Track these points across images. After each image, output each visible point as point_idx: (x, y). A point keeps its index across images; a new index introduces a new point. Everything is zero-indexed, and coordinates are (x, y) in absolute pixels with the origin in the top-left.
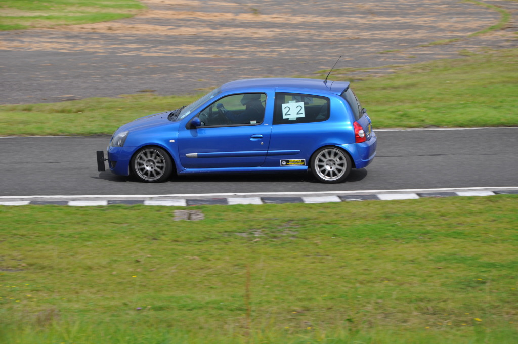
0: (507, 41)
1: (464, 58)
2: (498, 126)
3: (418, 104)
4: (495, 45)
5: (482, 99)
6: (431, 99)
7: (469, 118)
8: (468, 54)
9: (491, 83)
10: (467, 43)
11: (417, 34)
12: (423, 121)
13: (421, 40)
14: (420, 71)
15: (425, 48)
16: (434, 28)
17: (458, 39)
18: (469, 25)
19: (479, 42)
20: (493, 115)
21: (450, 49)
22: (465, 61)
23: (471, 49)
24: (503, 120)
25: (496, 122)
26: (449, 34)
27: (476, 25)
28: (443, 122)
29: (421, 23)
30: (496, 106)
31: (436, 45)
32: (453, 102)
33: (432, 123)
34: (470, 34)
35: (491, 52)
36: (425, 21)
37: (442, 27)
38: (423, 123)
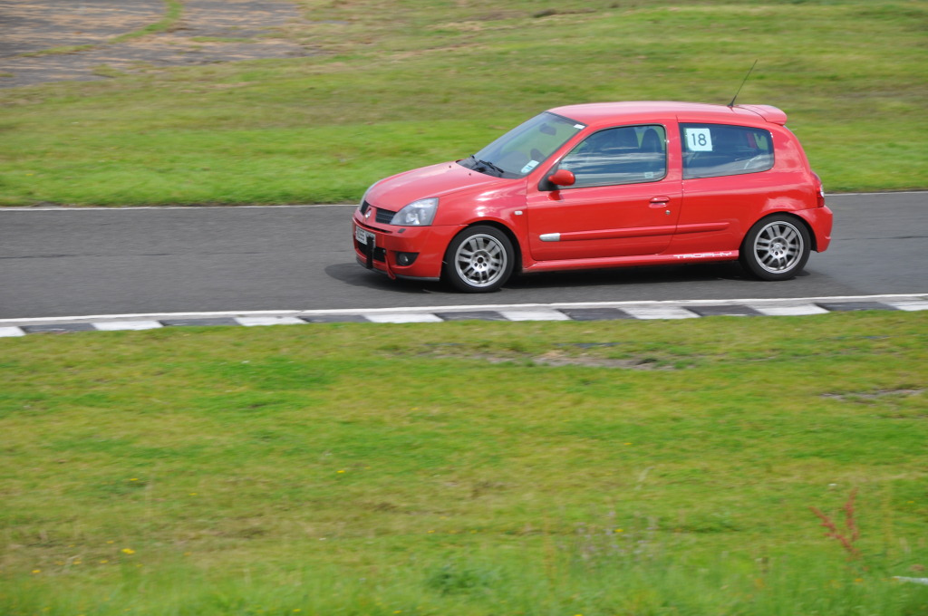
0: (179, 52)
1: (103, 80)
2: (167, 205)
3: (21, 162)
4: (158, 58)
5: (138, 155)
6: (44, 153)
7: (116, 189)
8: (110, 73)
9: (153, 127)
10: (108, 54)
11: (13, 33)
12: (30, 193)
13: (23, 46)
14: (21, 101)
15: (31, 61)
16: (46, 23)
17: (91, 45)
18: (109, 21)
19: (130, 53)
20: (159, 185)
21: (77, 64)
22: (104, 86)
23: (115, 65)
24: (175, 195)
25: (163, 197)
26: (73, 36)
27: (122, 21)
28: (68, 195)
29: (22, 14)
30: (162, 168)
31: (50, 56)
32: (85, 161)
33: (48, 198)
34: (111, 37)
35: (150, 72)
36: (29, 10)
37: (60, 23)
38: (29, 197)
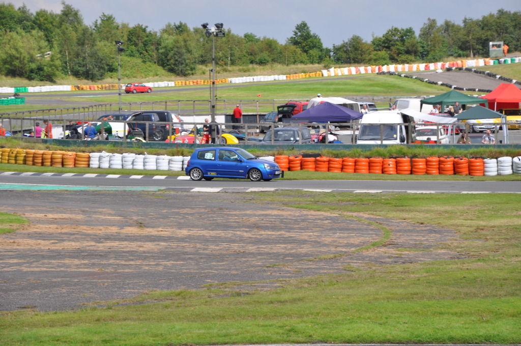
0: (389, 257)
1: (348, 273)
2: (385, 343)
3: (305, 319)
4: (378, 261)
5: (368, 315)
6: (318, 314)
7: (356, 334)
8: (353, 269)
9: (376, 299)
10: (351, 259)
11: (302, 248)
12: (310, 336)
13: (306, 255)
14: (306, 285)
15: (310, 263)
16: (319, 243)
17: (341, 254)
18: (352, 241)
19: (363, 258)
20: (379, 331)
21: (335, 264)
22: (349, 276)
23: (355, 265)
24: (389, 337)
25: (382, 338)
26: (333, 249)
27: (359, 241)
28: (331, 337)
29: (306, 238)
30: (382, 322)
31: (321, 260)
32: (339, 317)
33: (320, 339)
34: (353, 249)
35: (374, 268)
36: (310, 236)
37: (327, 242)
38: (310, 338)
